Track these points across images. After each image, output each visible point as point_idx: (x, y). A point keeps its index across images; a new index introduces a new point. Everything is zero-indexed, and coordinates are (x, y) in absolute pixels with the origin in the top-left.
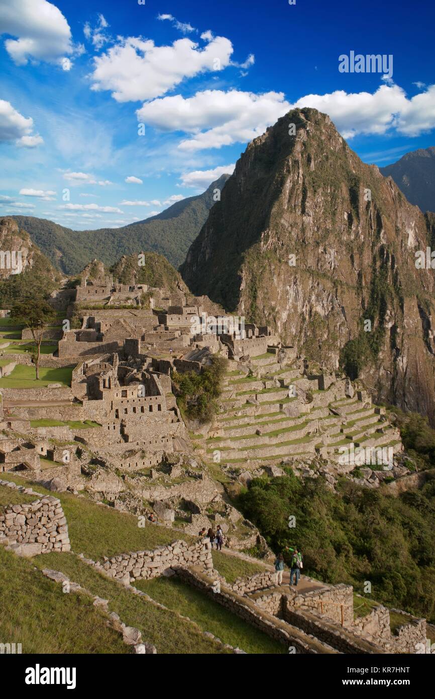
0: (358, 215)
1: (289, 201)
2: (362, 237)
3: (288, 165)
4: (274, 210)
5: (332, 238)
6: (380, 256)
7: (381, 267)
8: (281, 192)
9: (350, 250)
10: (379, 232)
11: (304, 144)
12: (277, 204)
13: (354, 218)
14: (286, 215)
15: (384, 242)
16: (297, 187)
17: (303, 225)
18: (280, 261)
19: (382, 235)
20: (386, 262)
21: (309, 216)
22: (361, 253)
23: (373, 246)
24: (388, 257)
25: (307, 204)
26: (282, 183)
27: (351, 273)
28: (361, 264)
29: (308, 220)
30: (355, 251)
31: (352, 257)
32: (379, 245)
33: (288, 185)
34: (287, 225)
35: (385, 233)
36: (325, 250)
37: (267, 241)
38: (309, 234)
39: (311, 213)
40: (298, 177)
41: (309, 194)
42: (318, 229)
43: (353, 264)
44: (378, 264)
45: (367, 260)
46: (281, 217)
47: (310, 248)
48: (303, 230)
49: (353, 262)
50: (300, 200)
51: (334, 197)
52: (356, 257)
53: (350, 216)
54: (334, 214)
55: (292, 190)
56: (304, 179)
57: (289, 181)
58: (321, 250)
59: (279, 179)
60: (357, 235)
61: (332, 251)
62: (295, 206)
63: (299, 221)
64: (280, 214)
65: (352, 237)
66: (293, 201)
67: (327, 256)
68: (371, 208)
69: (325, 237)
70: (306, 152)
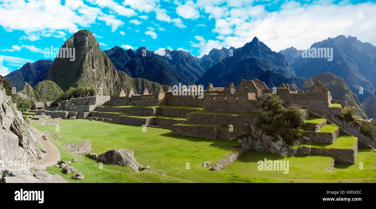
0: (108, 69)
1: (88, 63)
2: (110, 77)
3: (86, 49)
4: (84, 66)
5: (102, 78)
6: (116, 85)
7: (117, 89)
8: (85, 59)
9: (107, 82)
10: (115, 76)
11: (89, 42)
12: (85, 63)
13: (107, 70)
14: (89, 68)
15: (116, 80)
16: (90, 57)
17: (93, 72)
18: (89, 86)
19: (115, 77)
20: (118, 87)
21: (95, 69)
22: (110, 84)
23: (113, 81)
24: (118, 85)
25: (94, 64)
26: (85, 55)
27: (108, 91)
28: (110, 88)
29: (94, 70)
30: (108, 83)
31: (107, 85)
32: (115, 81)
33: (87, 57)
34: (89, 72)
35: (116, 76)
36: (100, 82)
37: (84, 78)
38: (95, 76)
39: (95, 68)
40: (90, 53)
41: (94, 60)
42: (98, 74)
43: (108, 88)
44: (115, 87)
45: (112, 86)
46: (87, 69)
47: (96, 81)
48: (93, 74)
49: (108, 87)
50: (91, 62)
51: (100, 62)
52: (109, 85)
53: (105, 70)
54: (101, 69)
55: (89, 58)
56: (92, 55)
57: (87, 55)
58: (99, 82)
59: (84, 54)
60: (108, 77)
61: (102, 83)
62: (90, 64)
63: (91, 70)
64: (87, 67)
65: (107, 77)
66: (89, 63)
67: (101, 84)
68: (111, 67)
69: (100, 77)
70: (90, 45)
